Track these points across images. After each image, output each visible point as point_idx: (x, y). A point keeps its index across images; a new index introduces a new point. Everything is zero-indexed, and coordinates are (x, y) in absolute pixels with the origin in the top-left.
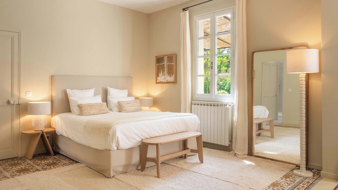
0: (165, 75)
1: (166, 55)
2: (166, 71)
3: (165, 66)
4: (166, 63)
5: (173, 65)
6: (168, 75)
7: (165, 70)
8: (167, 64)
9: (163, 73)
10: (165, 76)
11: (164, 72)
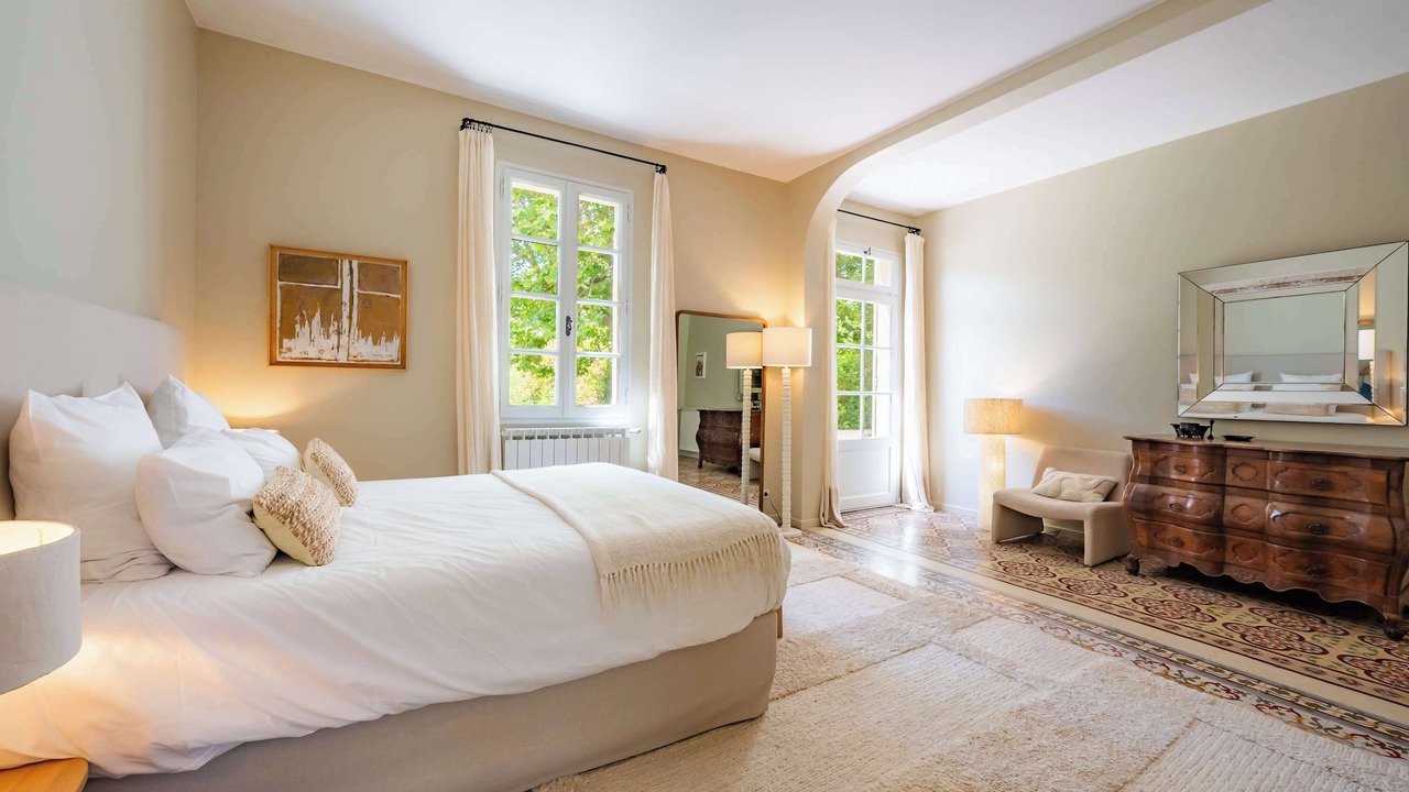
0: (339, 333)
1: (351, 257)
2: (350, 317)
3: (346, 298)
4: (352, 289)
5: (398, 299)
6: (365, 335)
7: (345, 313)
8: (356, 290)
9: (325, 323)
10: (344, 338)
11: (339, 318)
